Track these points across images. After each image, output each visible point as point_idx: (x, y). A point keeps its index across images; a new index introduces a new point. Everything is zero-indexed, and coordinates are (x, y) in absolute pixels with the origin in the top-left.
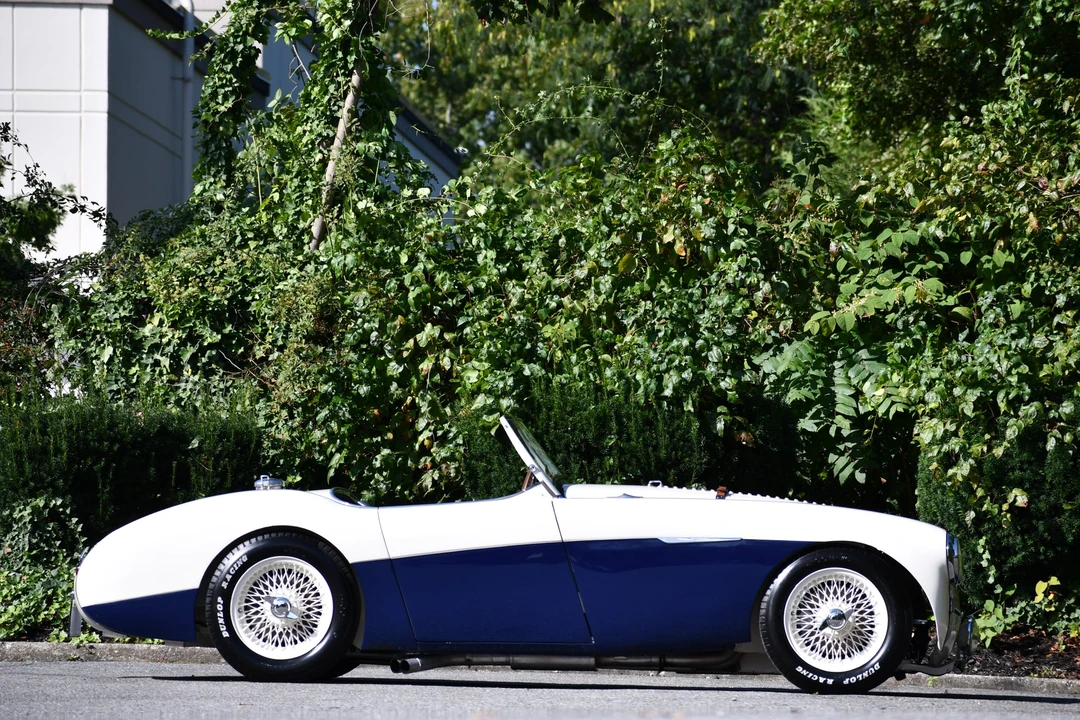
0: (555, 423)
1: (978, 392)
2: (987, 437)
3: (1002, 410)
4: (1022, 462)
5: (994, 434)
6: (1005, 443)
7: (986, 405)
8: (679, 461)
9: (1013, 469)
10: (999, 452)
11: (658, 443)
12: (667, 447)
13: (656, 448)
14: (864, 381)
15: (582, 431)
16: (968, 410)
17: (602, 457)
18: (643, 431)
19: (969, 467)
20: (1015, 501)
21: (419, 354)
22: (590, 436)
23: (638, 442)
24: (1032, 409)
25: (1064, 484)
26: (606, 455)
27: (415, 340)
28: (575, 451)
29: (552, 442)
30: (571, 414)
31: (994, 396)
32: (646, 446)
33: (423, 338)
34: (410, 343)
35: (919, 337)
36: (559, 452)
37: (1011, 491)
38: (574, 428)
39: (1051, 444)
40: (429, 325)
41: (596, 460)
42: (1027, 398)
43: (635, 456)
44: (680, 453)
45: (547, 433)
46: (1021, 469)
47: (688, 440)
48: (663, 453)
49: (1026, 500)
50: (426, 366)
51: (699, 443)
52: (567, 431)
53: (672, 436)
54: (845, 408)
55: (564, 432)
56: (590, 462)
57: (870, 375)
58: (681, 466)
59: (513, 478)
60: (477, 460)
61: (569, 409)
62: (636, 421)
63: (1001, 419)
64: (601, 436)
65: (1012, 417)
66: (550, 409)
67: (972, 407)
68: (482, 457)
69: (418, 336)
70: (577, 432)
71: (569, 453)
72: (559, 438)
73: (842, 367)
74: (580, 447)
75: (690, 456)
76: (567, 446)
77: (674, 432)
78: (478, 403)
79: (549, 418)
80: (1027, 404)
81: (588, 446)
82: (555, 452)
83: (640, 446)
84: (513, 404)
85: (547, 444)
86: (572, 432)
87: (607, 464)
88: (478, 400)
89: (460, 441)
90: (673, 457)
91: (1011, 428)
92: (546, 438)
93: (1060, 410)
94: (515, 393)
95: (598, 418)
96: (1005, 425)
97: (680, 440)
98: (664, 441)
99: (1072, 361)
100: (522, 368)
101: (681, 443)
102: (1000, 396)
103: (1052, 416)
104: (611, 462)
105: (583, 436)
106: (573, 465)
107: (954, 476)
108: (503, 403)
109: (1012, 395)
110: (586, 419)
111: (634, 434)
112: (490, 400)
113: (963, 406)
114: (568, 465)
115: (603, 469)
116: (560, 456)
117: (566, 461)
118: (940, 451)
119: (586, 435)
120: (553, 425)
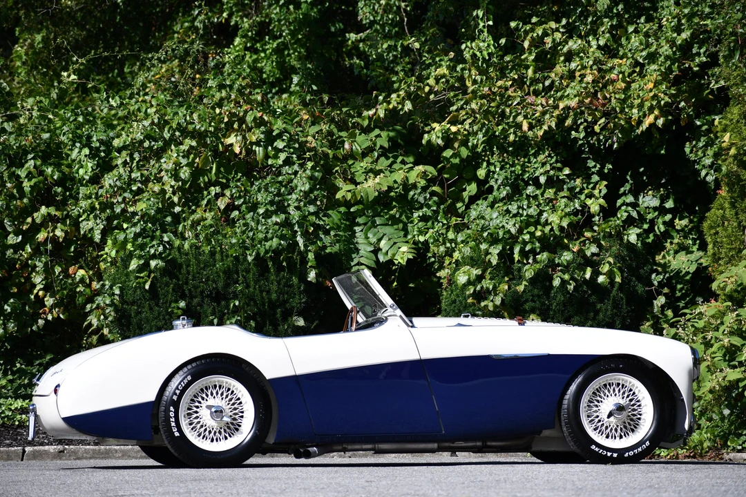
0: (193, 276)
1: (499, 248)
2: (506, 279)
3: (516, 259)
4: (533, 296)
5: (511, 276)
6: (524, 283)
7: (506, 256)
8: (286, 302)
9: (527, 301)
10: (521, 288)
11: (270, 289)
12: (276, 291)
13: (268, 292)
14: (380, 240)
15: (214, 281)
16: (494, 260)
17: (228, 300)
18: (259, 281)
19: (500, 299)
21: (36, 228)
22: (220, 285)
23: (255, 288)
24: (544, 256)
25: (562, 311)
26: (231, 299)
27: (33, 217)
28: (208, 296)
29: (190, 290)
30: (204, 269)
31: (512, 250)
32: (261, 292)
33: (38, 217)
34: (29, 220)
35: (435, 208)
36: (196, 297)
37: (529, 317)
38: (207, 280)
39: (557, 282)
40: (43, 207)
41: (224, 304)
42: (538, 250)
43: (253, 299)
44: (286, 296)
45: (187, 283)
46: (533, 301)
47: (291, 286)
48: (274, 296)
50: (41, 236)
51: (299, 288)
52: (202, 282)
53: (279, 283)
54: (368, 261)
55: (200, 283)
56: (219, 304)
57: (384, 235)
58: (287, 305)
59: (161, 317)
60: (128, 305)
61: (202, 266)
62: (254, 274)
63: (516, 266)
64: (227, 285)
65: (526, 264)
66: (188, 266)
67: (497, 258)
68: (133, 303)
69: (35, 215)
70: (210, 283)
71: (203, 299)
72: (196, 287)
73: (362, 231)
74: (211, 293)
75: (293, 298)
76: (202, 292)
77: (280, 280)
78: (134, 265)
79: (188, 273)
80: (539, 254)
81: (218, 293)
82: (192, 297)
83: (257, 292)
84: (161, 263)
85: (187, 292)
86: (206, 283)
87: (232, 305)
88: (133, 262)
89: (117, 292)
90: (281, 299)
91: (529, 272)
92: (185, 287)
93: (562, 258)
94: (163, 256)
95: (225, 272)
96: (519, 270)
97: (284, 286)
98: (274, 287)
99: (565, 224)
100: (162, 237)
101: (286, 288)
102: (517, 250)
103: (557, 262)
104: (237, 303)
105: (214, 285)
106: (205, 307)
107: (486, 306)
108: (153, 263)
109: (528, 248)
110: (217, 273)
111: (252, 283)
112: (142, 262)
113: (489, 256)
114: (201, 306)
115: (229, 310)
116: (196, 301)
117: (201, 304)
118: (475, 290)
119: (216, 284)
120: (191, 278)
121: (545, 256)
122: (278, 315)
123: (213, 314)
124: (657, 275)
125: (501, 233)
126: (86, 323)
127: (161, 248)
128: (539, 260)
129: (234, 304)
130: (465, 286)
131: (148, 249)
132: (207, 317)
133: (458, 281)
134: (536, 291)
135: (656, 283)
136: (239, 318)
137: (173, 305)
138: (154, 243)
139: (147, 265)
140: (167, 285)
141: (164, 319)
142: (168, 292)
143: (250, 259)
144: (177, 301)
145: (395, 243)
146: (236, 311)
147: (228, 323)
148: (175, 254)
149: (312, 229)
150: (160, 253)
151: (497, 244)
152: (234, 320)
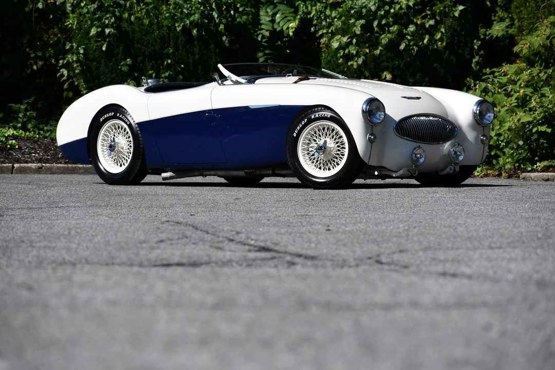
1: (362, 22)
2: (367, 45)
3: (376, 30)
4: (387, 58)
5: (371, 43)
6: (380, 48)
7: (367, 28)
8: (205, 61)
9: (383, 61)
10: (378, 52)
12: (198, 53)
13: (193, 53)
14: (276, 14)
15: (153, 45)
16: (358, 31)
17: (163, 59)
18: (185, 45)
19: (362, 60)
20: (386, 78)
22: (157, 48)
23: (182, 51)
24: (395, 28)
26: (165, 58)
28: (148, 56)
29: (135, 51)
30: (145, 35)
31: (372, 23)
32: (187, 53)
36: (139, 56)
37: (383, 73)
38: (148, 43)
39: (402, 47)
41: (160, 61)
42: (391, 24)
43: (181, 59)
44: (205, 57)
45: (133, 46)
46: (387, 61)
47: (209, 49)
48: (197, 57)
49: (391, 77)
51: (215, 51)
52: (144, 45)
53: (200, 47)
55: (142, 46)
56: (156, 62)
57: (279, 10)
59: (114, 71)
60: (90, 61)
61: (144, 33)
62: (182, 40)
63: (375, 35)
64: (163, 48)
65: (382, 34)
66: (133, 33)
67: (360, 29)
68: (93, 60)
70: (150, 46)
71: (144, 58)
72: (140, 49)
74: (151, 54)
75: (211, 58)
76: (144, 53)
78: (93, 32)
79: (134, 38)
80: (391, 27)
81: (156, 53)
82: (136, 56)
83: (184, 54)
84: (113, 31)
85: (133, 52)
86: (146, 46)
87: (165, 63)
88: (93, 30)
89: (82, 51)
90: (202, 58)
91: (385, 39)
92: (131, 48)
93: (408, 29)
95: (160, 38)
96: (377, 38)
97: (204, 49)
98: (197, 50)
99: (411, 4)
100: (114, 11)
101: (206, 51)
102: (375, 23)
103: (404, 32)
104: (169, 61)
105: (153, 48)
106: (147, 64)
107: (352, 65)
108: (107, 31)
109: (384, 22)
110: (155, 39)
111: (181, 47)
112: (99, 30)
113: (355, 28)
115: (163, 66)
116: (140, 59)
117: (143, 62)
118: (344, 53)
119: (154, 47)
120: (136, 42)
121: (396, 28)
123: (152, 69)
124: (477, 41)
125: (364, 11)
126: (59, 74)
127: (113, 20)
128: (391, 31)
129: (167, 62)
130: (338, 49)
131: (104, 20)
132: (148, 71)
133: (332, 47)
134: (389, 54)
135: (476, 47)
136: (171, 73)
137: (122, 63)
138: (108, 16)
139: (103, 31)
140: (118, 47)
141: (116, 72)
142: (119, 52)
143: (179, 29)
144: (125, 59)
145: (286, 17)
146: (169, 67)
147: (163, 76)
148: (125, 25)
149: (225, 7)
150: (113, 24)
151: (361, 19)
152: (167, 74)
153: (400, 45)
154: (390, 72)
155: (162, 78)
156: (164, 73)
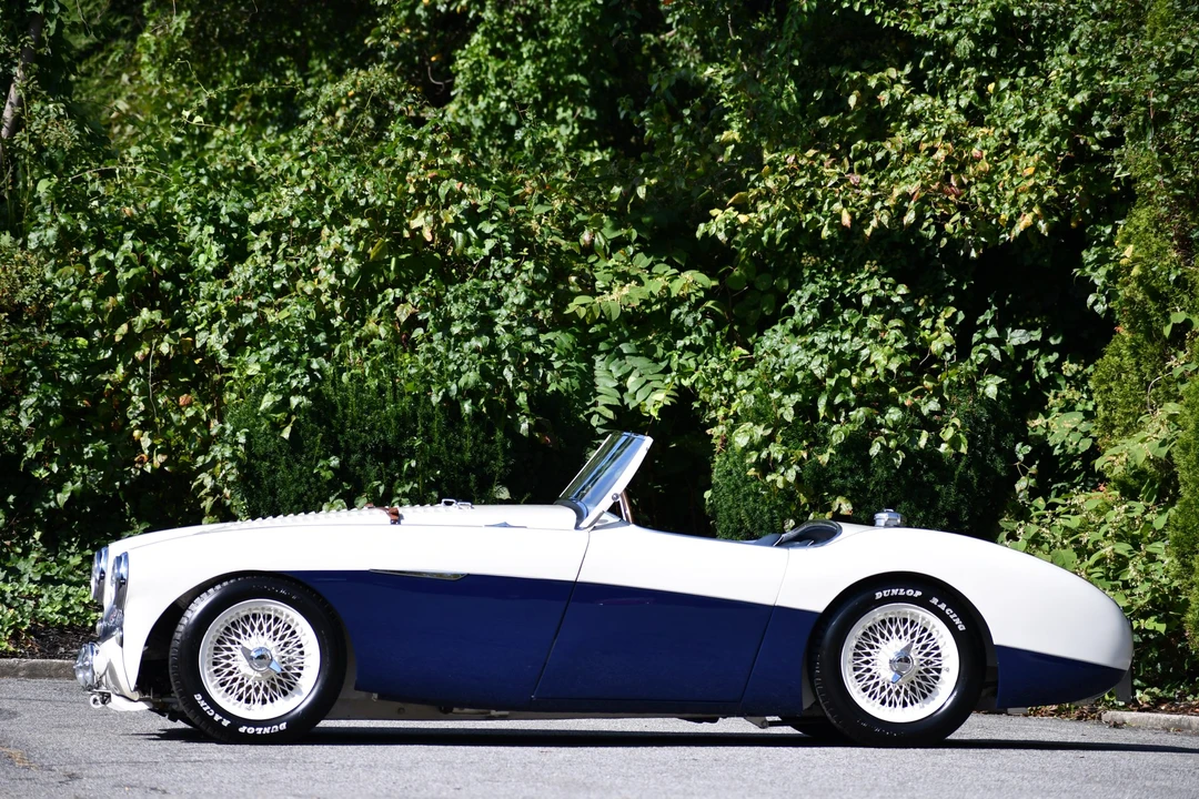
0: (353, 423)
1: (796, 397)
2: (805, 443)
3: (822, 415)
4: (843, 470)
5: (812, 440)
6: (830, 450)
7: (806, 410)
8: (484, 464)
9: (834, 476)
10: (824, 458)
11: (462, 445)
12: (471, 449)
13: (460, 450)
14: (627, 375)
15: (382, 431)
16: (789, 416)
17: (401, 459)
18: (446, 433)
19: (794, 473)
20: (839, 509)
21: (132, 340)
22: (390, 436)
23: (440, 443)
24: (859, 414)
26: (405, 457)
27: (129, 325)
28: (371, 451)
29: (346, 442)
30: (368, 412)
31: (815, 401)
32: (449, 448)
33: (138, 323)
34: (124, 328)
35: (708, 335)
36: (355, 452)
37: (835, 499)
38: (373, 428)
39: (875, 450)
40: (145, 310)
41: (394, 463)
42: (853, 404)
43: (436, 459)
44: (485, 456)
45: (342, 432)
46: (842, 477)
47: (493, 442)
48: (468, 456)
49: (851, 508)
51: (504, 446)
52: (364, 431)
53: (475, 437)
55: (361, 432)
56: (387, 464)
57: (633, 369)
58: (486, 469)
59: (304, 480)
60: (257, 459)
61: (365, 407)
62: (439, 422)
63: (821, 424)
64: (401, 437)
65: (835, 423)
66: (345, 406)
67: (793, 412)
68: (264, 457)
69: (133, 321)
70: (376, 432)
71: (365, 455)
72: (356, 439)
73: (603, 361)
74: (377, 447)
75: (496, 459)
76: (364, 446)
77: (478, 432)
78: (267, 401)
79: (345, 416)
80: (853, 409)
81: (387, 447)
82: (349, 452)
83: (443, 448)
84: (306, 401)
85: (342, 444)
86: (370, 432)
87: (406, 466)
88: (266, 398)
89: (242, 439)
90: (478, 459)
91: (838, 434)
92: (340, 436)
93: (887, 417)
94: (310, 390)
95: (397, 418)
96: (825, 431)
97: (483, 442)
98: (468, 443)
99: (893, 366)
100: (309, 363)
101: (486, 445)
102: (822, 402)
103: (878, 422)
104: (413, 464)
105: (382, 437)
106: (368, 467)
107: (774, 481)
108: (294, 401)
109: (838, 400)
110: (386, 418)
111: (437, 435)
112: (279, 398)
113: (781, 410)
114: (363, 466)
115: (401, 472)
116: (355, 457)
117: (361, 463)
118: (759, 457)
119: (385, 435)
120: (348, 424)
121: (861, 413)
122: (472, 484)
123: (379, 477)
124: (1023, 446)
125: (800, 375)
126: (195, 484)
127: (307, 380)
128: (852, 418)
129: (410, 465)
130: (746, 450)
131: (288, 380)
132: (370, 481)
133: (736, 444)
134: (847, 464)
135: (1021, 457)
136: (416, 485)
137: (321, 463)
138: (298, 371)
139: (286, 402)
140: (314, 433)
141: (308, 482)
142: (314, 443)
143: (435, 400)
144: (326, 457)
145: (648, 381)
146: (412, 475)
147: (400, 491)
148: (328, 389)
149: (527, 360)
150: (306, 387)
151: (794, 392)
152: (407, 489)
153: (870, 446)
154: (849, 499)
155: (398, 495)
156: (402, 486)
